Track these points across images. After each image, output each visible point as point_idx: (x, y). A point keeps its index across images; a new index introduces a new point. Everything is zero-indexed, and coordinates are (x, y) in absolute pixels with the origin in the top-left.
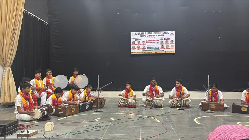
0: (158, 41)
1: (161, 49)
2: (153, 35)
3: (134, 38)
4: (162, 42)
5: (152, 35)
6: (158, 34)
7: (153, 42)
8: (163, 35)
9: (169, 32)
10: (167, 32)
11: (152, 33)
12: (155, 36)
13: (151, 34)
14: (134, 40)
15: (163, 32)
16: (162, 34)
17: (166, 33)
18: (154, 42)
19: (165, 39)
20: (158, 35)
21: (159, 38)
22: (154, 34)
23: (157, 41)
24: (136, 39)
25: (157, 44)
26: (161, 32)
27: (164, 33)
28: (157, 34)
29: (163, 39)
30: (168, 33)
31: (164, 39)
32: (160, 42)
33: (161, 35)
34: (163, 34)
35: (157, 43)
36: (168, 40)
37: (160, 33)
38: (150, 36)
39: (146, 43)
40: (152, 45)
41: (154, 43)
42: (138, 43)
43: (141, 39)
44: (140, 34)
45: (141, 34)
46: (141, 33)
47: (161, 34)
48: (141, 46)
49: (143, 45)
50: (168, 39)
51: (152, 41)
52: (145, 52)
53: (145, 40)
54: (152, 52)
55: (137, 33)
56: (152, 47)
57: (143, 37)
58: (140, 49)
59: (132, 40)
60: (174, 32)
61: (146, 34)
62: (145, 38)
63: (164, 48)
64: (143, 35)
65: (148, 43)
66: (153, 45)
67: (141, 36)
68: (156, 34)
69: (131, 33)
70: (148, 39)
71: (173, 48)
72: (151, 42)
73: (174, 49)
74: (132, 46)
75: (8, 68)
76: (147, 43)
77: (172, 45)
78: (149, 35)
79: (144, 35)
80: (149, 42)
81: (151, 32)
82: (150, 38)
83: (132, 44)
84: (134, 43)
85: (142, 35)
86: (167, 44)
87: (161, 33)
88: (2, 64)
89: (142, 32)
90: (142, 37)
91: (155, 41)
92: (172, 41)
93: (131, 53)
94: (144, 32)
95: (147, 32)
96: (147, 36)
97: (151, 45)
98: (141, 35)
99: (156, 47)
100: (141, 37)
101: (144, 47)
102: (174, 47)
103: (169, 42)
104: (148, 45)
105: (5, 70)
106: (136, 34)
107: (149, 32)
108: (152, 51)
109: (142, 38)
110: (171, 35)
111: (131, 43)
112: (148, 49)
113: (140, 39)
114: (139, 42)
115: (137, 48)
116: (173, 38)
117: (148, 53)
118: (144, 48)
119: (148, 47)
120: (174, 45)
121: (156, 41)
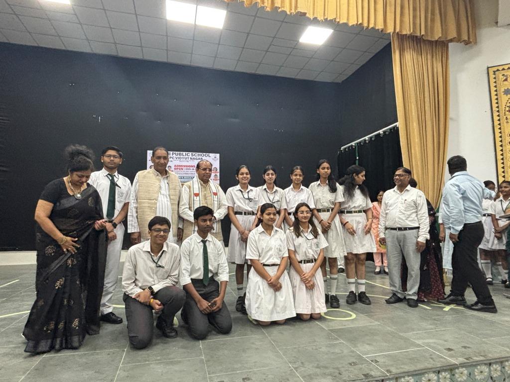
2: (186, 157)
6: (194, 157)
10: (208, 154)
13: (183, 156)
18: (187, 168)
27: (203, 155)
28: (191, 157)
34: (201, 157)
35: (191, 170)
37: (197, 155)
38: (179, 158)
51: (184, 166)
56: (184, 177)
60: (218, 155)
61: (174, 155)
62: (172, 161)
65: (177, 169)
66: (185, 173)
69: (147, 151)
70: (178, 163)
72: (182, 168)
77: (216, 175)
80: (178, 167)
81: (182, 153)
82: (180, 161)
92: (215, 168)
95: (175, 152)
97: (182, 172)
99: (190, 177)
104: (178, 172)
107: (179, 152)
110: (213, 160)
111: (148, 168)
116: (217, 164)
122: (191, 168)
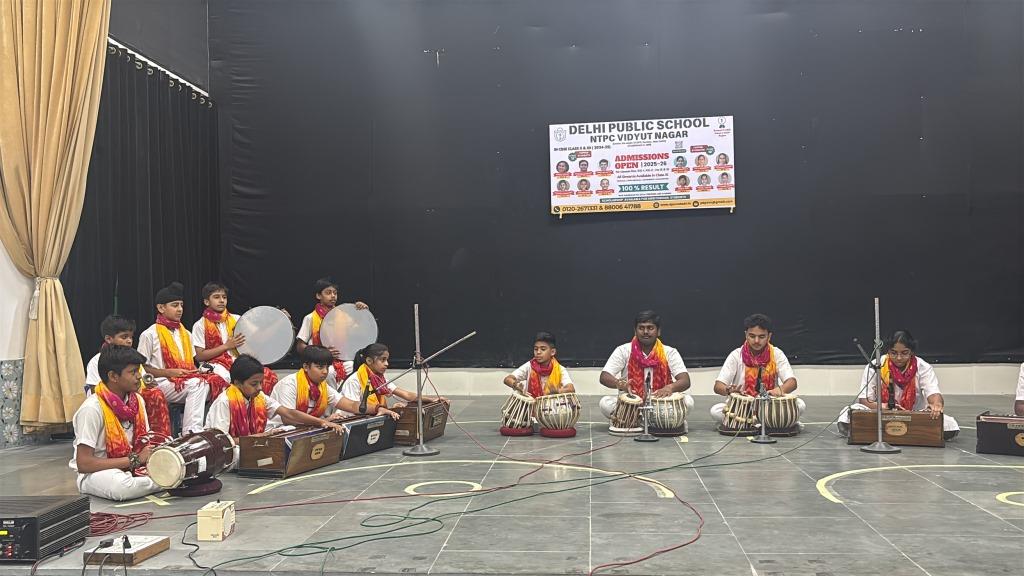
0: (663, 160)
1: (677, 189)
2: (643, 132)
3: (565, 149)
4: (681, 162)
5: (637, 132)
6: (665, 130)
7: (643, 161)
8: (685, 134)
9: (709, 120)
10: (701, 119)
11: (639, 126)
12: (653, 136)
13: (636, 130)
14: (564, 156)
15: (683, 120)
16: (681, 131)
17: (697, 123)
18: (647, 161)
19: (692, 147)
20: (662, 131)
21: (668, 146)
22: (646, 131)
23: (661, 160)
24: (574, 151)
25: (660, 173)
26: (678, 120)
27: (688, 123)
28: (658, 131)
29: (685, 151)
30: (705, 126)
31: (688, 149)
32: (671, 162)
33: (678, 134)
34: (684, 129)
35: (659, 167)
36: (704, 154)
37: (673, 124)
38: (628, 137)
39: (615, 170)
40: (640, 174)
41: (647, 168)
42: (579, 170)
43: (593, 152)
44: (587, 132)
45: (591, 129)
46: (591, 125)
47: (675, 131)
48: (595, 182)
49: (603, 175)
50: (707, 149)
51: (640, 157)
52: (611, 204)
53: (610, 155)
54: (639, 206)
55: (577, 125)
56: (638, 183)
57: (602, 144)
58: (591, 193)
59: (555, 158)
60: (729, 121)
61: (615, 132)
62: (608, 147)
63: (691, 189)
64: (602, 134)
65: (622, 166)
66: (643, 176)
67: (593, 139)
68: (655, 130)
69: (551, 127)
70: (625, 149)
71: (727, 188)
72: (635, 162)
73: (733, 190)
74: (554, 182)
75: (49, 280)
76: (620, 170)
77: (723, 174)
78: (625, 132)
79: (607, 133)
80: (626, 162)
81: (633, 122)
82: (630, 145)
83: (555, 175)
84: (564, 168)
85: (597, 134)
86: (701, 170)
87: (676, 124)
88: (25, 265)
89: (597, 124)
90: (598, 144)
91: (652, 161)
92: (722, 156)
93: (553, 212)
94: (607, 124)
95: (616, 123)
96: (617, 140)
97: (635, 174)
98: (593, 135)
99: (655, 184)
100: (594, 144)
101: (608, 183)
102: (733, 182)
103: (712, 160)
104: (626, 174)
105: (37, 292)
106: (571, 133)
107: (625, 122)
108: (641, 199)
109: (596, 148)
110: (717, 134)
111: (553, 170)
112: (621, 191)
113: (590, 153)
114: (584, 166)
115: (576, 189)
116: (726, 145)
117: (625, 210)
118: (605, 190)
119: (621, 186)
120: (731, 172)
121: (656, 161)
122: (658, 161)
